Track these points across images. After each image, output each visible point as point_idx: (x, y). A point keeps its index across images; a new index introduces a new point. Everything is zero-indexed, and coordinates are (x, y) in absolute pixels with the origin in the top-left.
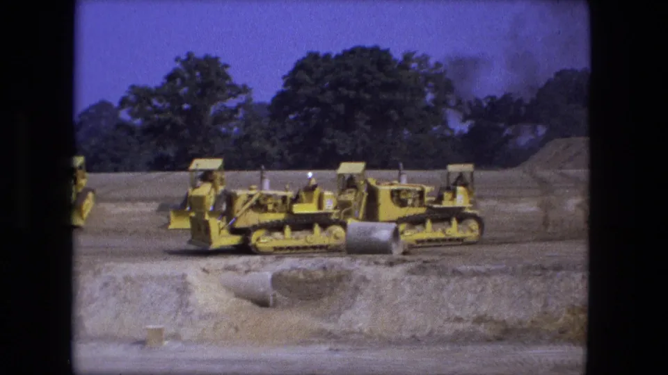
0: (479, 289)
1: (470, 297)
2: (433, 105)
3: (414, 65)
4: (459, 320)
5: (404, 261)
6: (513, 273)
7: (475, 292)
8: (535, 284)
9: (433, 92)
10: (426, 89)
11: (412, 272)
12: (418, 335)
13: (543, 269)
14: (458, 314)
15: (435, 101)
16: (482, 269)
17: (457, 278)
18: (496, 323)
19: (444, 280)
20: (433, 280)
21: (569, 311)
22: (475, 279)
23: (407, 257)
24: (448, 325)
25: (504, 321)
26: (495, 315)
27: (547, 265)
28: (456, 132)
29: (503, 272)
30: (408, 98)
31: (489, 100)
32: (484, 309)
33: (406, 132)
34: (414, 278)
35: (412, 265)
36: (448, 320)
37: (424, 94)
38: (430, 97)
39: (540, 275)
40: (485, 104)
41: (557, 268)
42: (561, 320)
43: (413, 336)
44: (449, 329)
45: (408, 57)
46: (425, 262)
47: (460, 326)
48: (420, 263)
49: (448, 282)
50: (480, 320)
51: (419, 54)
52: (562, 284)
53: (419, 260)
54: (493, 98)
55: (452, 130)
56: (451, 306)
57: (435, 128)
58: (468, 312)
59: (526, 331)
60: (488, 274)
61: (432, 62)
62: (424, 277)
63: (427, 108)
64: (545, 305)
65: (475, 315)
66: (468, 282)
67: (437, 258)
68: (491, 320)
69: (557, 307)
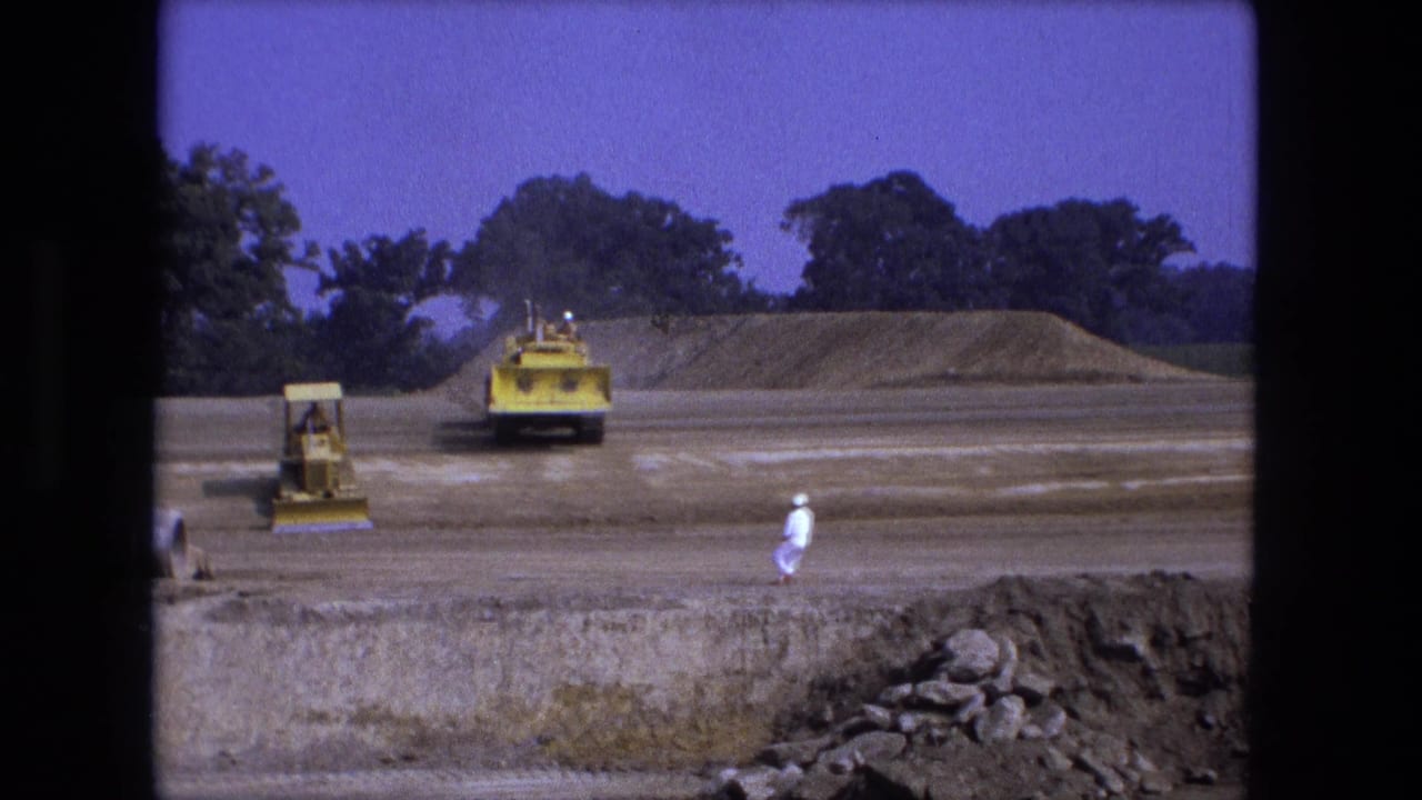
0: (359, 651)
1: (343, 668)
2: (253, 257)
3: (213, 173)
4: (321, 717)
5: (199, 593)
6: (434, 614)
7: (352, 658)
8: (481, 638)
9: (254, 231)
10: (239, 224)
11: (213, 616)
12: (233, 750)
13: (497, 605)
14: (317, 704)
15: (257, 250)
16: (365, 607)
17: (312, 628)
18: (398, 722)
19: (283, 632)
20: (260, 632)
21: (556, 695)
22: (351, 629)
23: (205, 585)
24: (296, 729)
25: (417, 720)
26: (397, 707)
27: (508, 597)
28: (305, 315)
29: (411, 613)
30: (200, 245)
31: (374, 245)
32: (372, 693)
33: (197, 315)
34: (222, 629)
35: (217, 601)
36: (295, 716)
37: (234, 236)
38: (247, 240)
39: (491, 620)
40: (365, 254)
41: (529, 605)
42: (541, 716)
43: (223, 754)
44: (298, 739)
45: (200, 156)
46: (243, 594)
47: (322, 731)
48: (232, 596)
49: (293, 637)
50: (362, 718)
51: (225, 150)
52: (542, 639)
53: (230, 589)
54: (382, 241)
55: (295, 312)
56: (301, 689)
57: (259, 307)
58: (338, 699)
59: (468, 739)
60: (377, 617)
61: (251, 167)
62: (241, 627)
63: (242, 265)
64: (506, 683)
65: (353, 708)
66: (335, 636)
67: (267, 584)
68: (388, 716)
69: (531, 688)
